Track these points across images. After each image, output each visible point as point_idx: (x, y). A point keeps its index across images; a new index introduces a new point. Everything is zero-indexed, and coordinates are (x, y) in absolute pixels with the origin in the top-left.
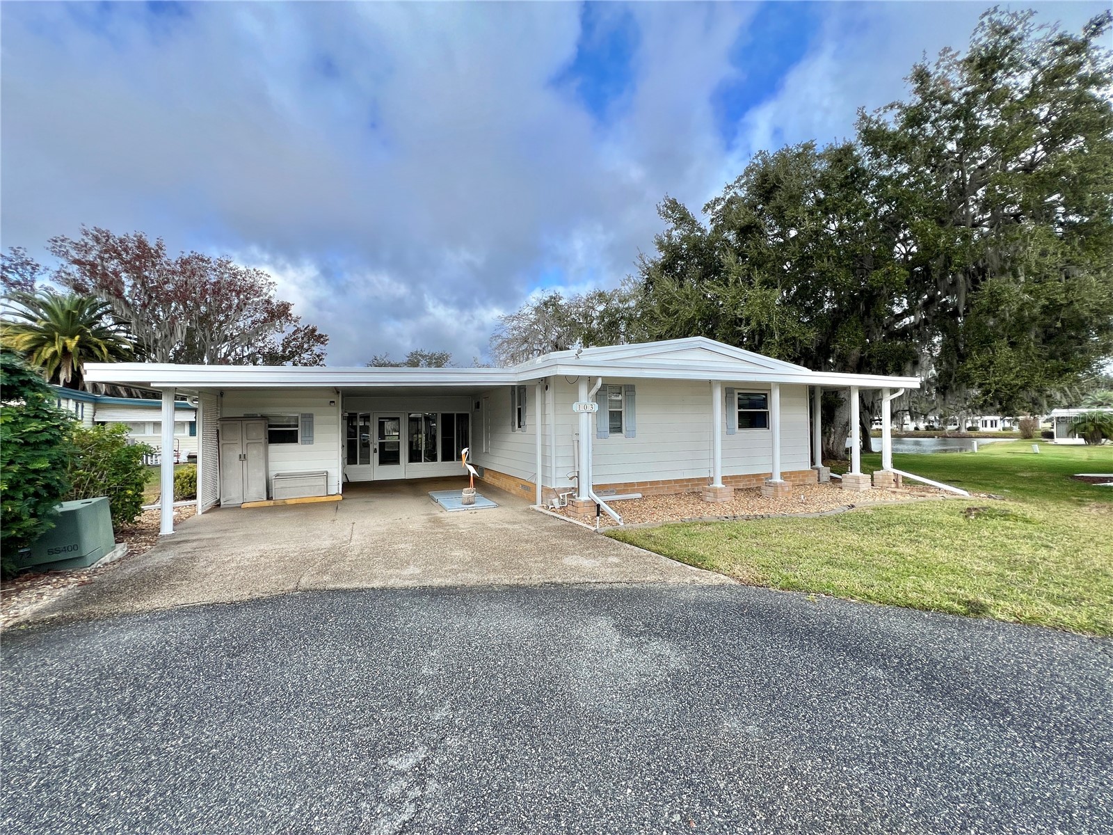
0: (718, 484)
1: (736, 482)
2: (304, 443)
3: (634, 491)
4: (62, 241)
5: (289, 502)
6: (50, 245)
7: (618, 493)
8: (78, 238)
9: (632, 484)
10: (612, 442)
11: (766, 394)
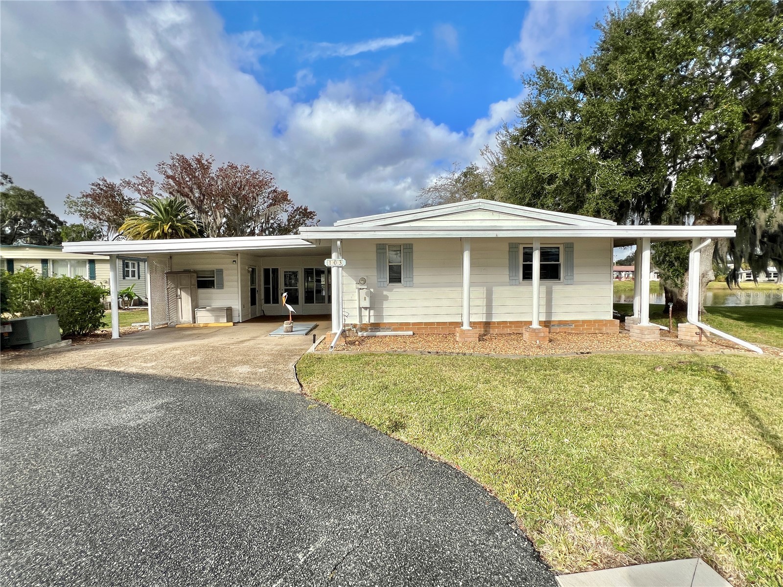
0: (466, 327)
1: (517, 327)
2: (219, 288)
3: (408, 330)
4: (163, 164)
5: (209, 325)
6: (157, 168)
7: (394, 330)
8: (170, 162)
9: (408, 324)
10: (391, 290)
11: (558, 248)
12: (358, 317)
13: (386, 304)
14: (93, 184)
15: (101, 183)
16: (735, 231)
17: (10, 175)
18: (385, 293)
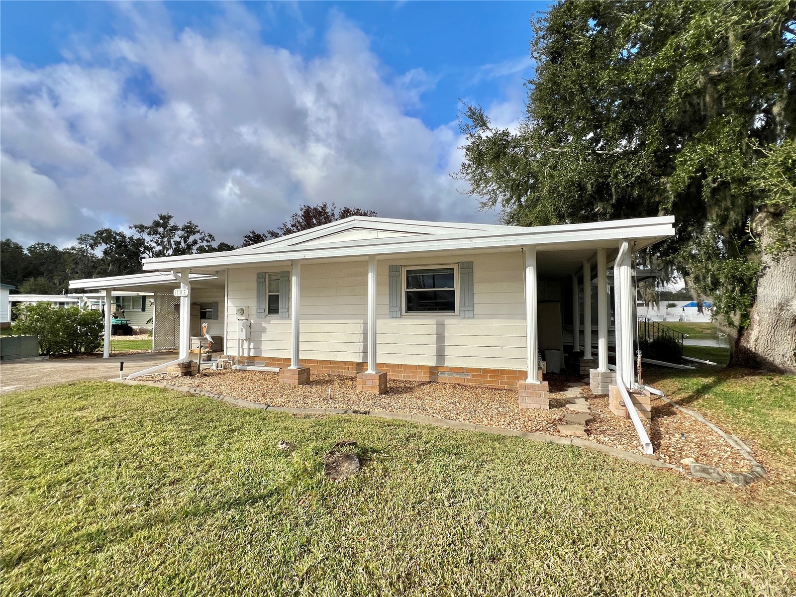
3: (279, 366)
7: (267, 365)
9: (280, 359)
10: (269, 322)
11: (452, 269)
12: (237, 349)
13: (264, 337)
14: (246, 237)
15: (251, 235)
16: (674, 225)
17: (213, 235)
18: (264, 325)
